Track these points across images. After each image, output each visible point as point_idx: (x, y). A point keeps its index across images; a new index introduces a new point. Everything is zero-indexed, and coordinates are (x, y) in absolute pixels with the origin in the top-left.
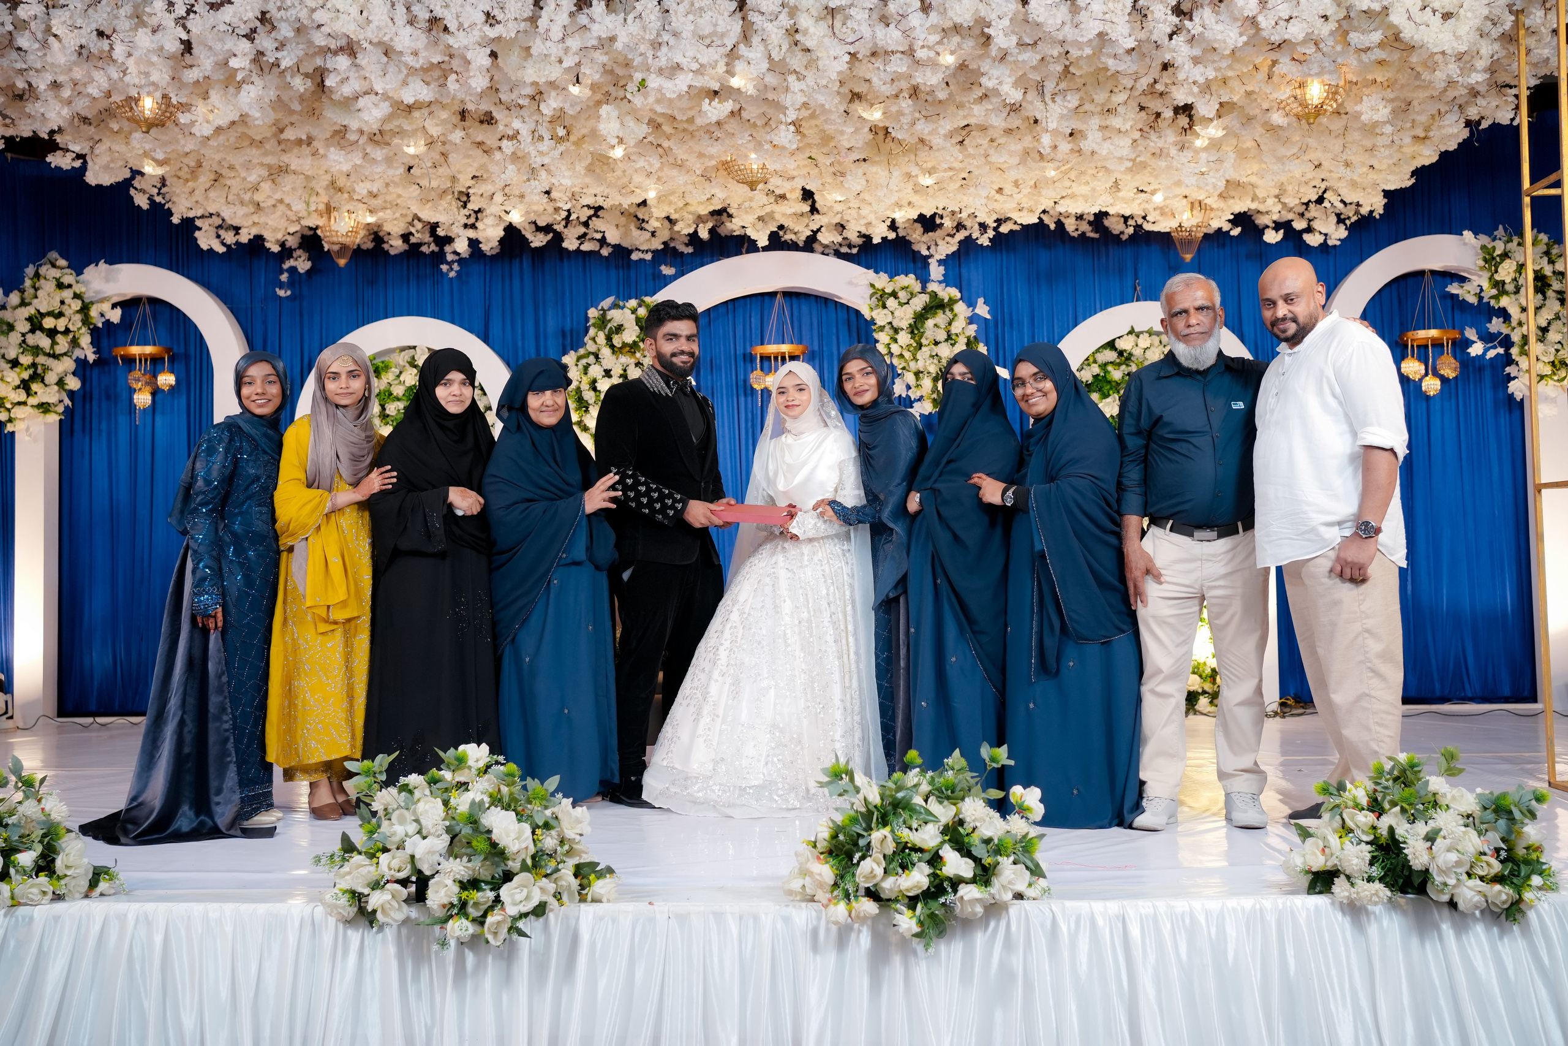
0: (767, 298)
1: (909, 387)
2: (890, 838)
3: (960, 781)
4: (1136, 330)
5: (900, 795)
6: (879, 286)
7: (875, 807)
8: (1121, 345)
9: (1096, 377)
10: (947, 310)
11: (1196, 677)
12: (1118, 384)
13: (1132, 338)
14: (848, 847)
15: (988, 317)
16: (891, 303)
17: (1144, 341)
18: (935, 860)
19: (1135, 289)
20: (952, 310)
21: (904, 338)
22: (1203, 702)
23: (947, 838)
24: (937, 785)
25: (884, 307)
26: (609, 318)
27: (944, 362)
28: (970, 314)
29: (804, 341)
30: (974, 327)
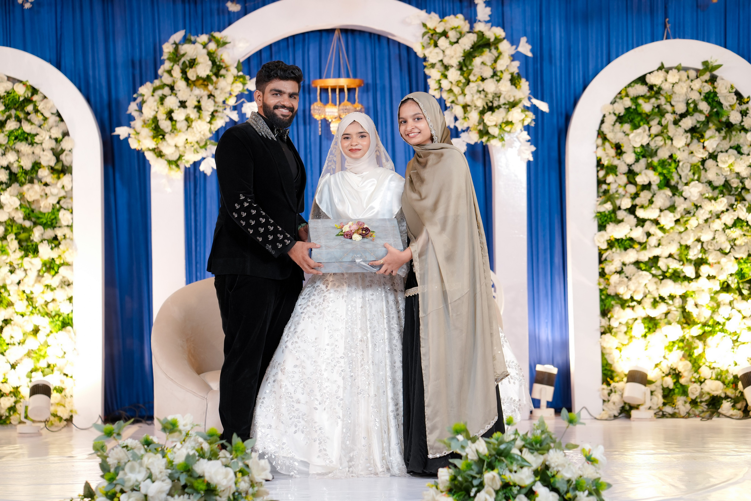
0: (324, 34)
1: (456, 119)
2: (497, 477)
3: (545, 438)
4: (666, 66)
5: (502, 447)
6: (430, 25)
7: (485, 455)
8: (651, 80)
9: (628, 109)
10: (493, 48)
11: (719, 384)
12: (648, 116)
13: (662, 73)
14: (465, 484)
15: (530, 55)
16: (442, 42)
17: (673, 77)
18: (530, 493)
19: (665, 26)
20: (497, 48)
21: (454, 74)
22: (726, 406)
23: (538, 479)
24: (528, 441)
25: (436, 45)
26: (182, 52)
27: (490, 97)
28: (513, 52)
29: (359, 75)
30: (517, 64)
